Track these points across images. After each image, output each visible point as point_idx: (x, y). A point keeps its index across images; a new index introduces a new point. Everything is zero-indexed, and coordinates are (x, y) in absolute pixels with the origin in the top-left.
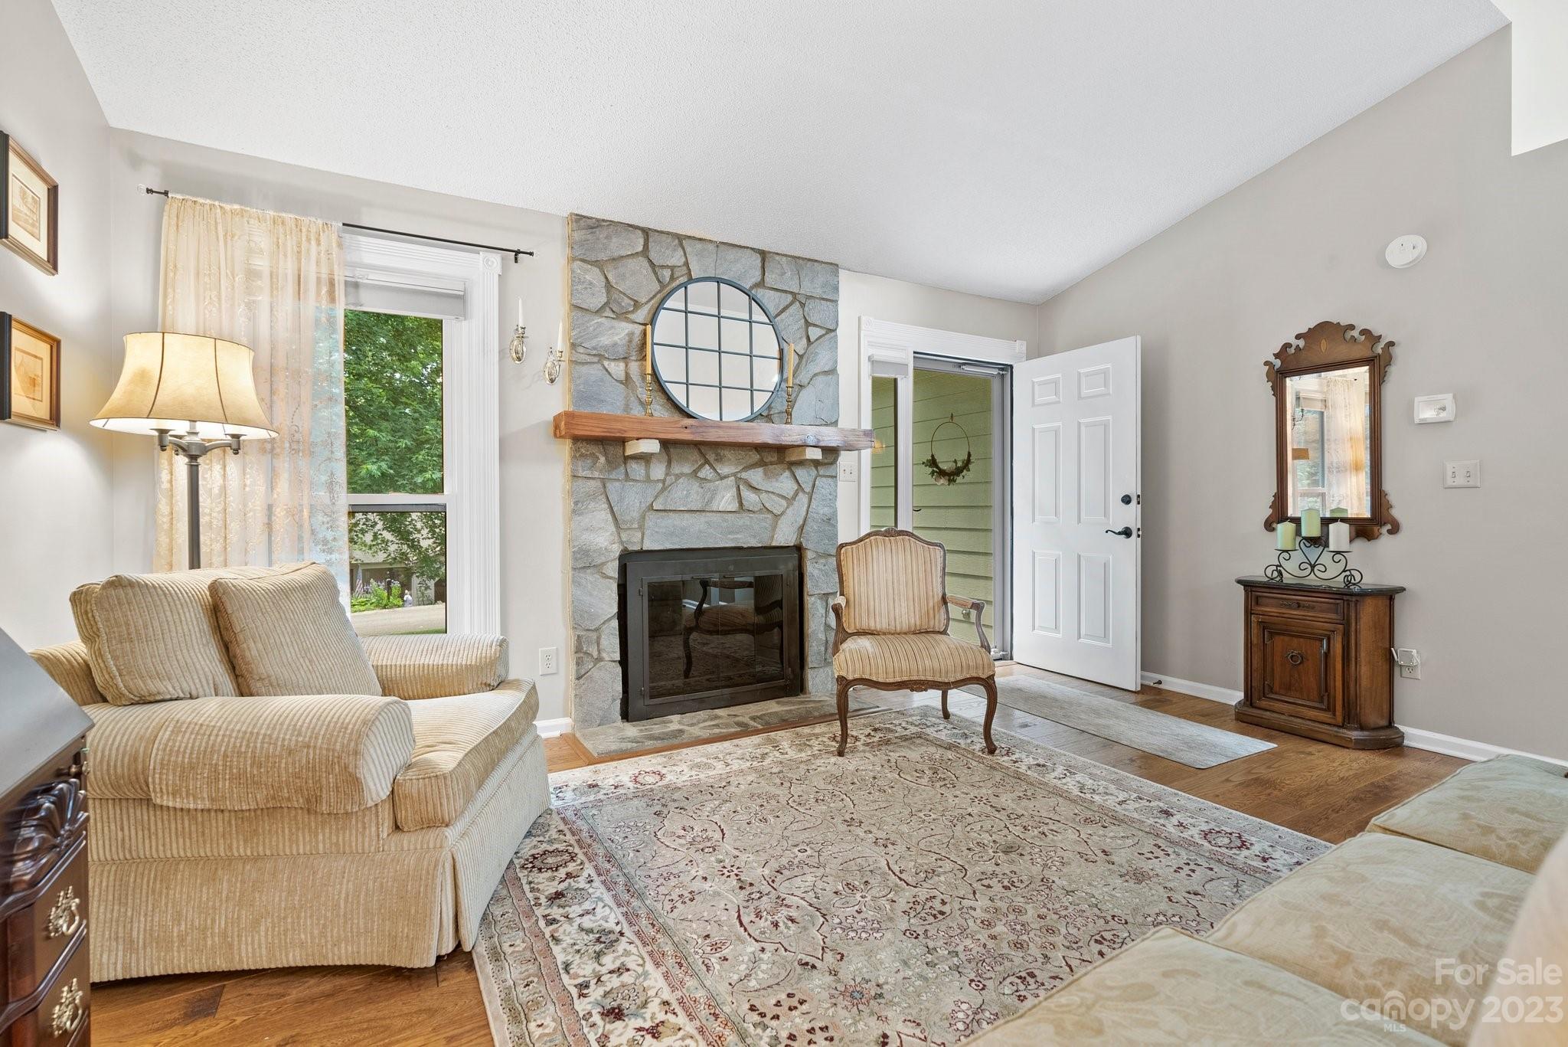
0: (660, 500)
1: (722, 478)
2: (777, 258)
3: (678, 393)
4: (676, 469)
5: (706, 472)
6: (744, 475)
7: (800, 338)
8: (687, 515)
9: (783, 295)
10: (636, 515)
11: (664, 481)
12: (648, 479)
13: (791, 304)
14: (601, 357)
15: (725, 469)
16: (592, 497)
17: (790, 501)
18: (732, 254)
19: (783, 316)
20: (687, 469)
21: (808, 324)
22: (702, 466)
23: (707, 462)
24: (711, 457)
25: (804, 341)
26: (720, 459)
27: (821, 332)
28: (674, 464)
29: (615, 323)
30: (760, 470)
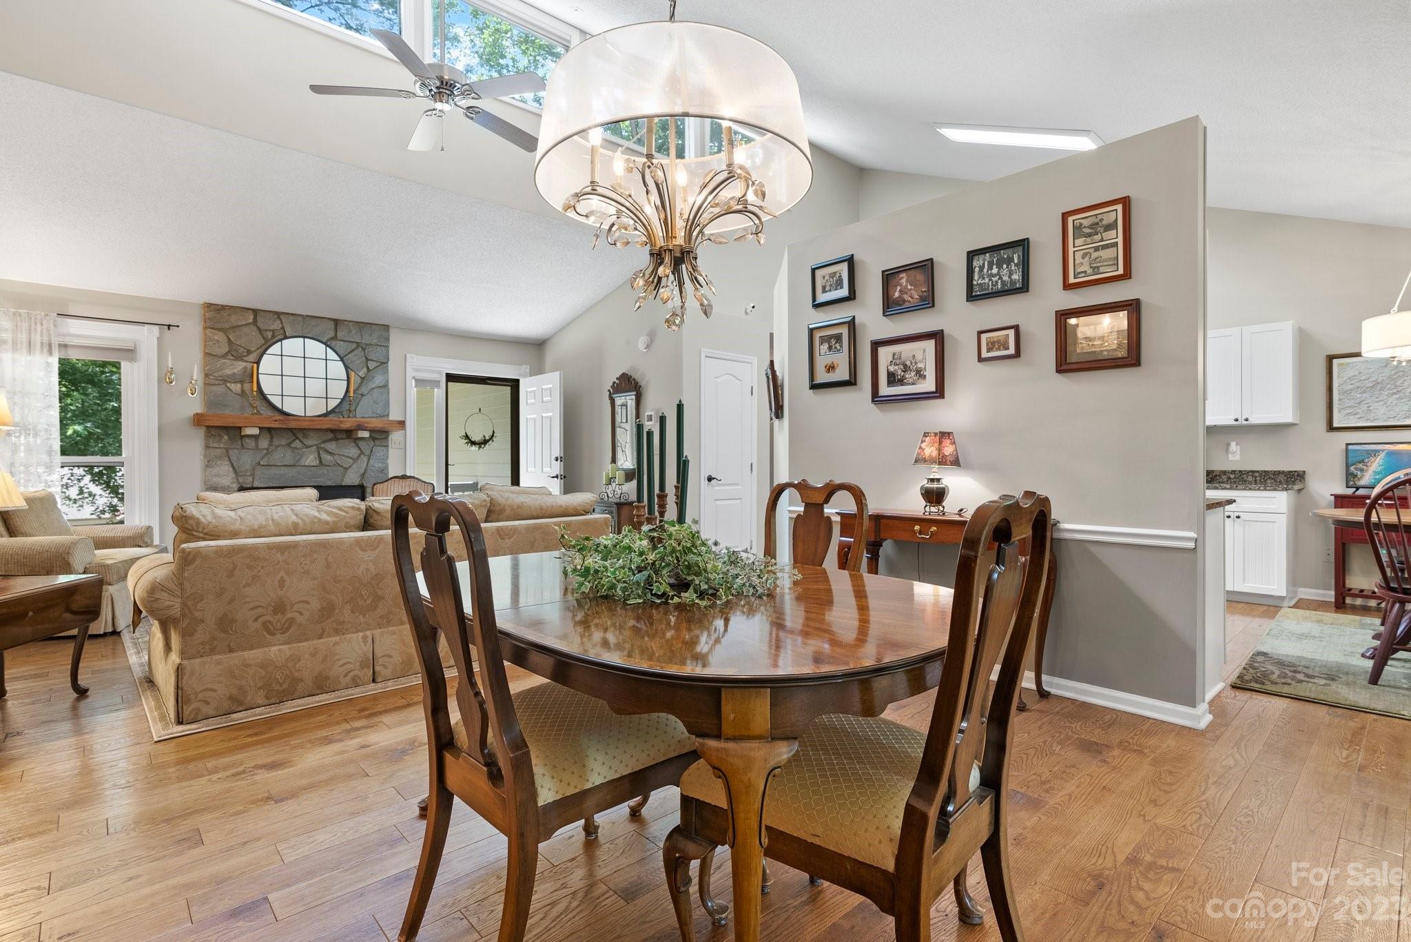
0: (265, 459)
1: (307, 447)
2: (346, 323)
3: (276, 401)
4: (276, 442)
5: (297, 444)
6: (322, 446)
7: (362, 368)
8: (283, 468)
9: (350, 344)
10: (248, 467)
11: (267, 449)
12: (257, 448)
13: (356, 349)
14: (225, 381)
15: (309, 442)
16: (220, 458)
17: (355, 460)
18: (314, 322)
19: (350, 356)
20: (283, 442)
21: (367, 360)
22: (294, 440)
23: (297, 438)
24: (300, 436)
25: (365, 369)
26: (305, 436)
27: (375, 364)
28: (274, 440)
29: (235, 363)
30: (334, 442)
